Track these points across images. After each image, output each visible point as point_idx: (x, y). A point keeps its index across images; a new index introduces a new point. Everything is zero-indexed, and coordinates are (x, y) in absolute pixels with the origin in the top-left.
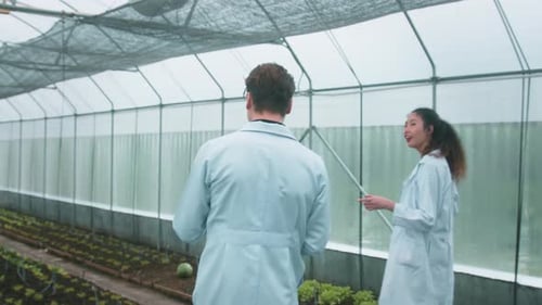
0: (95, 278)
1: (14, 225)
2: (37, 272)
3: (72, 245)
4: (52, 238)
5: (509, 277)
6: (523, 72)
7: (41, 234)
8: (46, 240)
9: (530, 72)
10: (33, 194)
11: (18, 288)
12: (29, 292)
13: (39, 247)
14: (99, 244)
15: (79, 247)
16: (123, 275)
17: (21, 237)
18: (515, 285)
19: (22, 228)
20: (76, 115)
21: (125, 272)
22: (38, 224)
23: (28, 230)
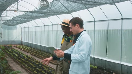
0: (36, 58)
1: (26, 49)
2: (26, 57)
3: (35, 52)
4: (31, 51)
5: (105, 59)
6: (108, 20)
7: (30, 51)
8: (30, 52)
9: (109, 20)
10: (31, 43)
11: (21, 59)
12: (23, 59)
13: (29, 53)
14: (40, 52)
15: (36, 53)
16: (42, 58)
17: (26, 51)
18: (106, 61)
19: (27, 49)
20: (38, 26)
21: (42, 57)
22: (30, 49)
23: (28, 50)
